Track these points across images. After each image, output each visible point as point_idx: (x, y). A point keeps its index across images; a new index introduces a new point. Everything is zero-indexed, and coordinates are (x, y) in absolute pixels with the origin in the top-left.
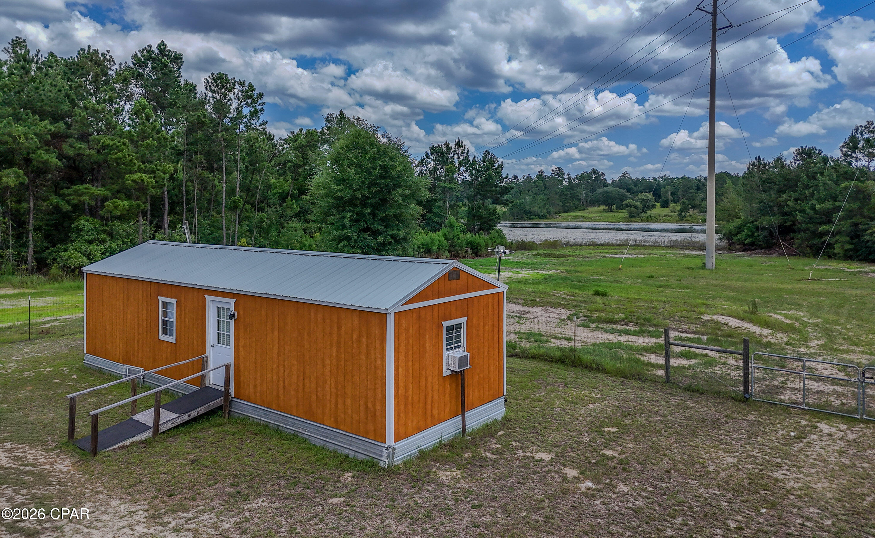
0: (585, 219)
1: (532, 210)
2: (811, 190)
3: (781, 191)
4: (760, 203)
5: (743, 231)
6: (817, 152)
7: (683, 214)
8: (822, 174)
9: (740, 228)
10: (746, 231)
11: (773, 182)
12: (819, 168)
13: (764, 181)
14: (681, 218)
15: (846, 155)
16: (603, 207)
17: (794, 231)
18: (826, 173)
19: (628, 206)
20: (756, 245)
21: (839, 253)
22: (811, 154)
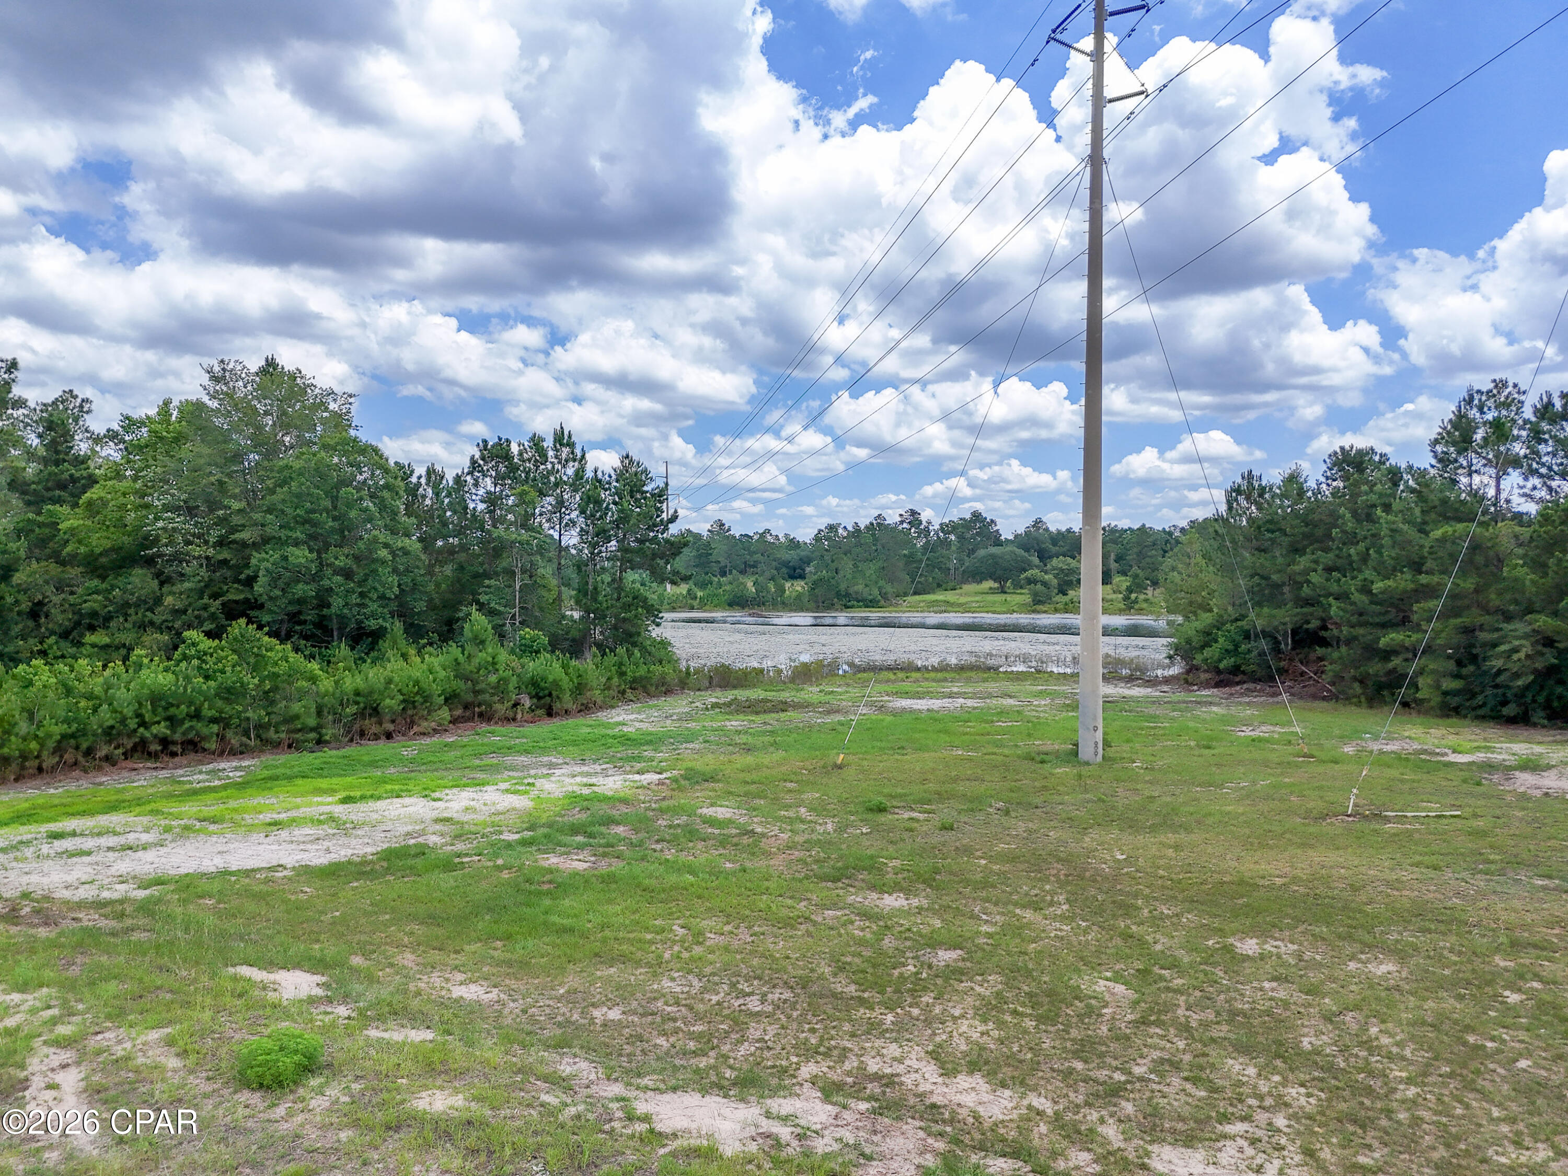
0: (948, 606)
1: (851, 591)
2: (1361, 546)
3: (1296, 550)
4: (1252, 576)
5: (1216, 641)
6: (1377, 458)
7: (1133, 596)
8: (1387, 508)
9: (1208, 634)
10: (1221, 640)
11: (1280, 530)
12: (1381, 495)
13: (1259, 527)
14: (1129, 606)
15: (1444, 460)
16: (990, 584)
17: (1324, 643)
18: (1397, 505)
19: (1031, 581)
20: (1243, 673)
21: (1429, 700)
22: (1362, 463)
